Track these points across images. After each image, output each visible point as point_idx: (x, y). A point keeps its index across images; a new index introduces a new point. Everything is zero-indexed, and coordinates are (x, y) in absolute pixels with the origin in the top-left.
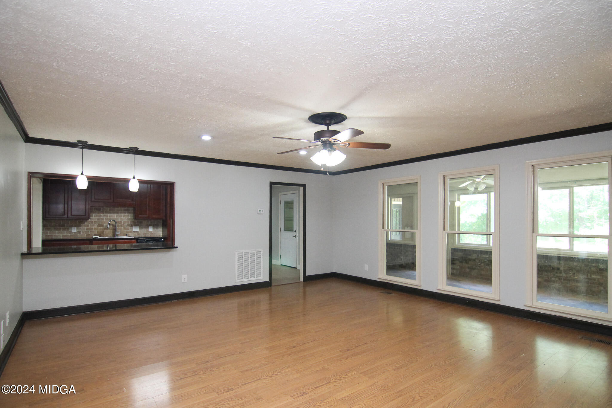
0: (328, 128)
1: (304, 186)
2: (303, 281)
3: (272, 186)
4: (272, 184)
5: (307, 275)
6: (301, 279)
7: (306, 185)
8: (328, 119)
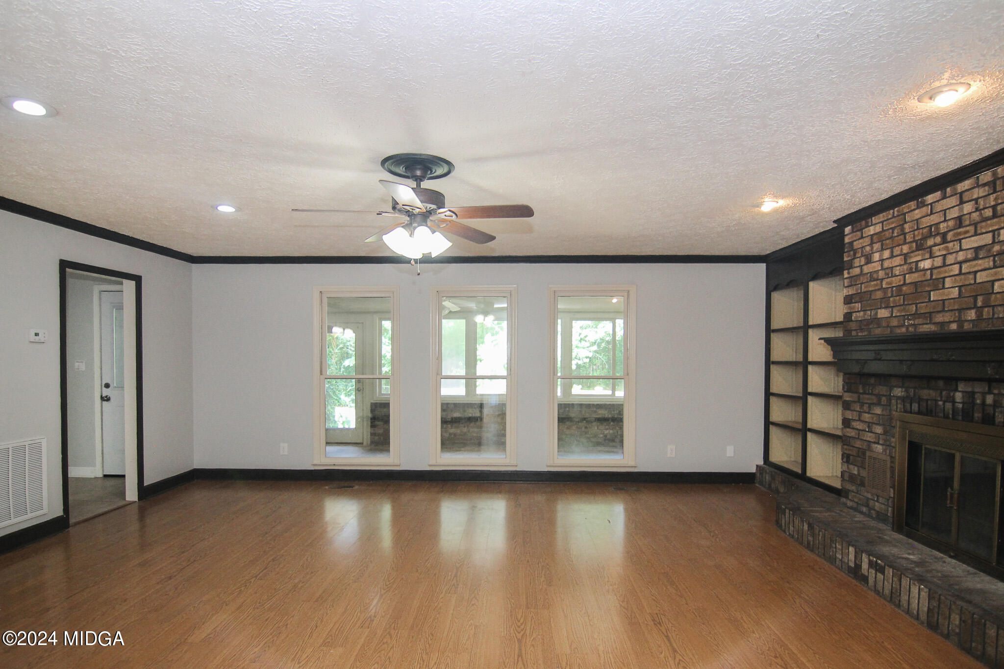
1: (138, 279)
2: (136, 499)
3: (65, 271)
4: (64, 265)
5: (147, 483)
6: (132, 494)
7: (141, 277)
8: (418, 167)
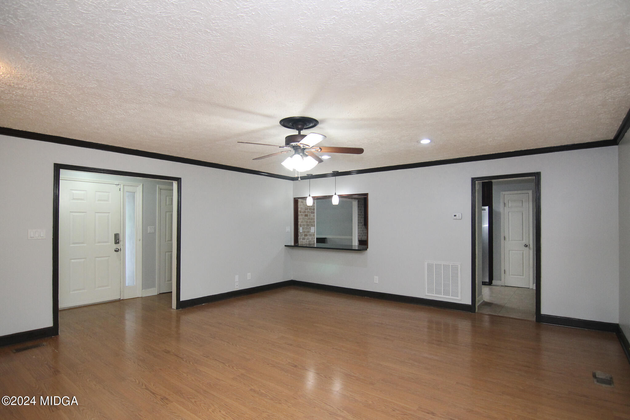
0: (299, 133)
8: (300, 123)
